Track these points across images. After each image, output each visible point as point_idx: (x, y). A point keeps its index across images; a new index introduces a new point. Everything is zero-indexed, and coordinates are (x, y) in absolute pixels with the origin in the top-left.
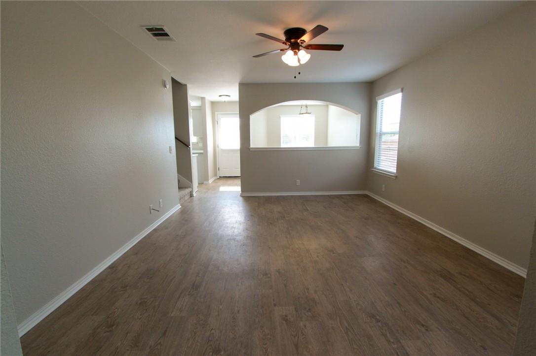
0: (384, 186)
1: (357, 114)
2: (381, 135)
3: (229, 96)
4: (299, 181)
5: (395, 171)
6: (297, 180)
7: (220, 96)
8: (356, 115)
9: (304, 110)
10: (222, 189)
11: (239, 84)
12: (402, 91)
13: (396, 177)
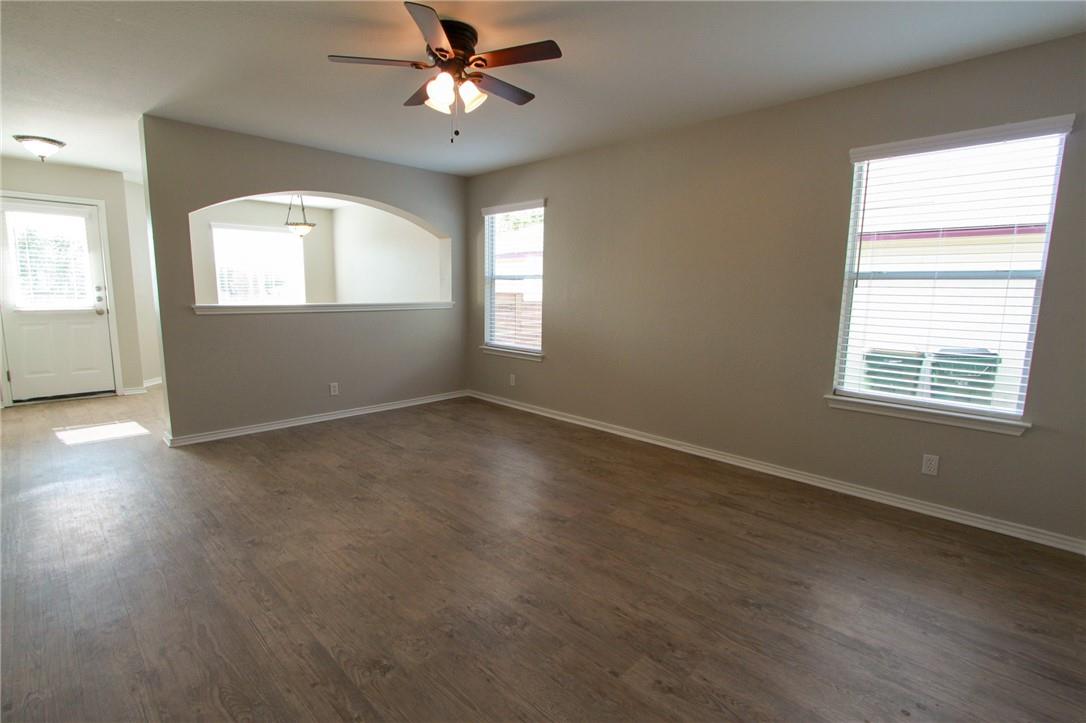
0: (513, 376)
1: (440, 237)
2: (493, 279)
3: (60, 144)
4: (336, 384)
5: (540, 348)
6: (332, 384)
7: (20, 138)
8: (437, 239)
9: (297, 217)
10: (70, 436)
11: (146, 116)
12: (545, 205)
13: (543, 358)
